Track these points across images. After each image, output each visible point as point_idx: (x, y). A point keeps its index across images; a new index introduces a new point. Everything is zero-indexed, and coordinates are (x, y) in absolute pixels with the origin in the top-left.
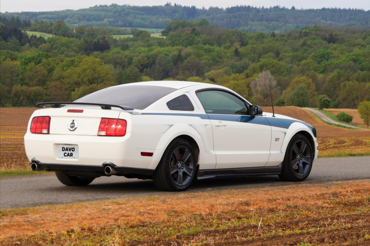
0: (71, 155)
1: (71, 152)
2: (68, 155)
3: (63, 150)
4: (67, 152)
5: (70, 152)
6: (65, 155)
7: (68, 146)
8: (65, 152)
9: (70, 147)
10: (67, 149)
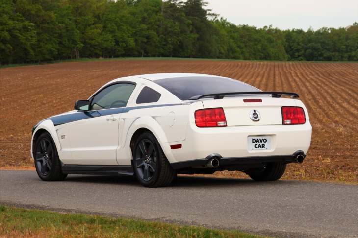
0: (263, 146)
1: (263, 143)
2: (260, 146)
3: (253, 142)
4: (258, 143)
5: (261, 144)
6: (256, 146)
7: (259, 138)
8: (255, 143)
9: (261, 138)
10: (258, 141)
